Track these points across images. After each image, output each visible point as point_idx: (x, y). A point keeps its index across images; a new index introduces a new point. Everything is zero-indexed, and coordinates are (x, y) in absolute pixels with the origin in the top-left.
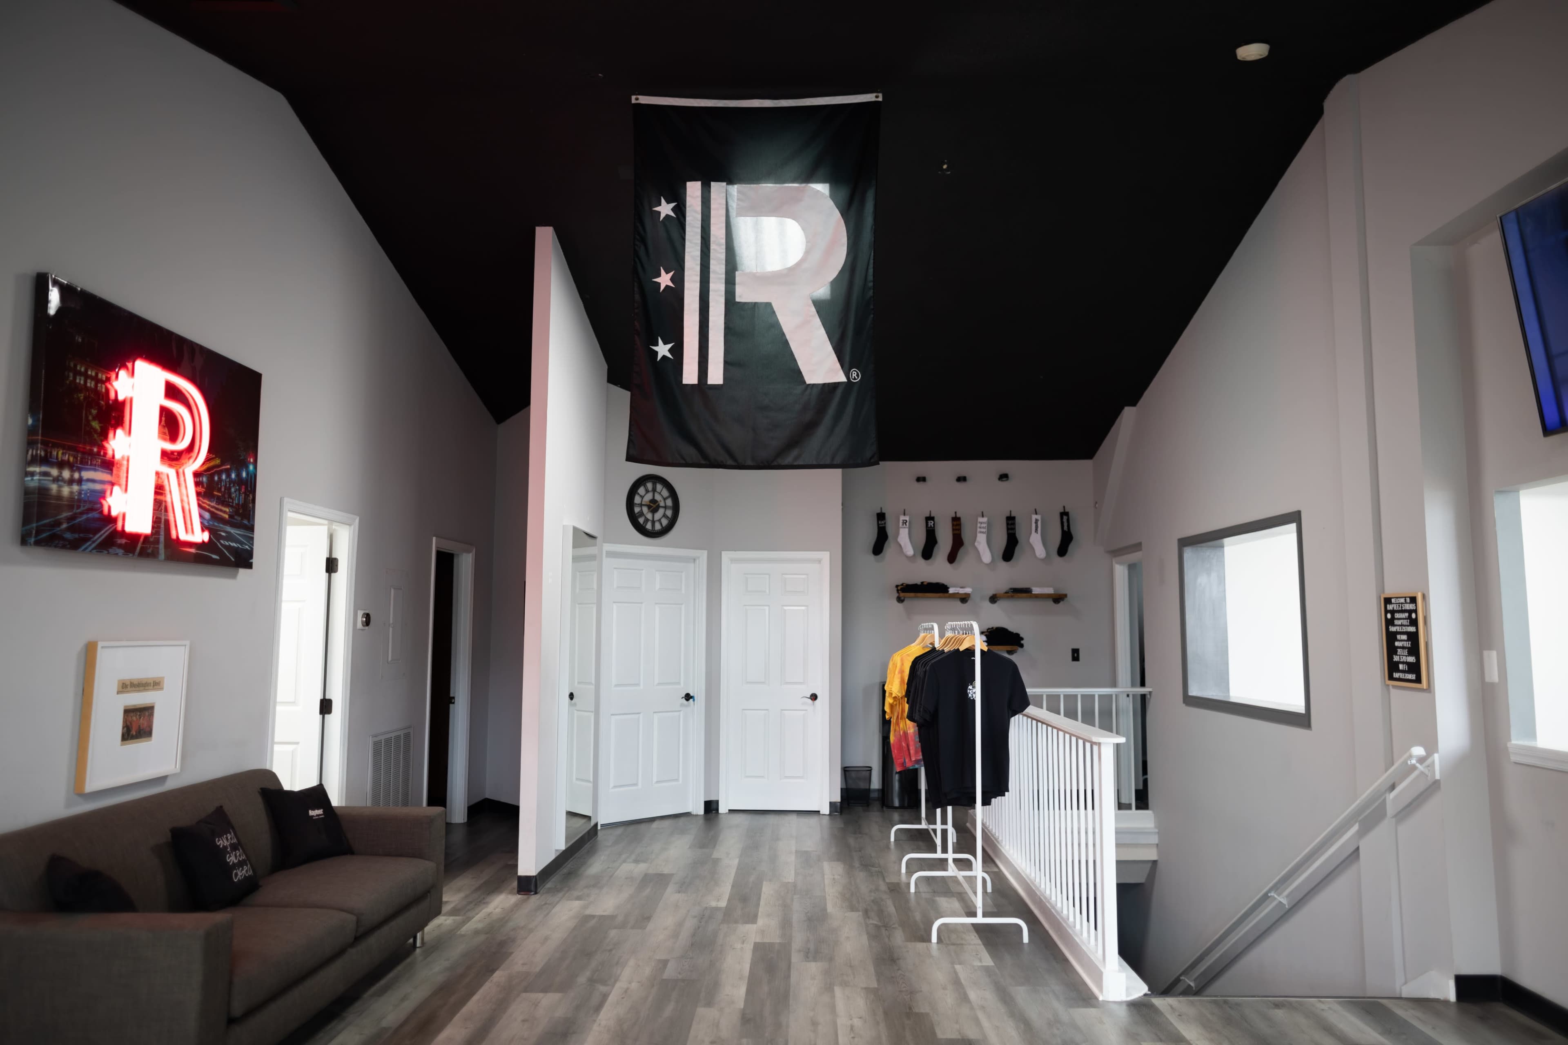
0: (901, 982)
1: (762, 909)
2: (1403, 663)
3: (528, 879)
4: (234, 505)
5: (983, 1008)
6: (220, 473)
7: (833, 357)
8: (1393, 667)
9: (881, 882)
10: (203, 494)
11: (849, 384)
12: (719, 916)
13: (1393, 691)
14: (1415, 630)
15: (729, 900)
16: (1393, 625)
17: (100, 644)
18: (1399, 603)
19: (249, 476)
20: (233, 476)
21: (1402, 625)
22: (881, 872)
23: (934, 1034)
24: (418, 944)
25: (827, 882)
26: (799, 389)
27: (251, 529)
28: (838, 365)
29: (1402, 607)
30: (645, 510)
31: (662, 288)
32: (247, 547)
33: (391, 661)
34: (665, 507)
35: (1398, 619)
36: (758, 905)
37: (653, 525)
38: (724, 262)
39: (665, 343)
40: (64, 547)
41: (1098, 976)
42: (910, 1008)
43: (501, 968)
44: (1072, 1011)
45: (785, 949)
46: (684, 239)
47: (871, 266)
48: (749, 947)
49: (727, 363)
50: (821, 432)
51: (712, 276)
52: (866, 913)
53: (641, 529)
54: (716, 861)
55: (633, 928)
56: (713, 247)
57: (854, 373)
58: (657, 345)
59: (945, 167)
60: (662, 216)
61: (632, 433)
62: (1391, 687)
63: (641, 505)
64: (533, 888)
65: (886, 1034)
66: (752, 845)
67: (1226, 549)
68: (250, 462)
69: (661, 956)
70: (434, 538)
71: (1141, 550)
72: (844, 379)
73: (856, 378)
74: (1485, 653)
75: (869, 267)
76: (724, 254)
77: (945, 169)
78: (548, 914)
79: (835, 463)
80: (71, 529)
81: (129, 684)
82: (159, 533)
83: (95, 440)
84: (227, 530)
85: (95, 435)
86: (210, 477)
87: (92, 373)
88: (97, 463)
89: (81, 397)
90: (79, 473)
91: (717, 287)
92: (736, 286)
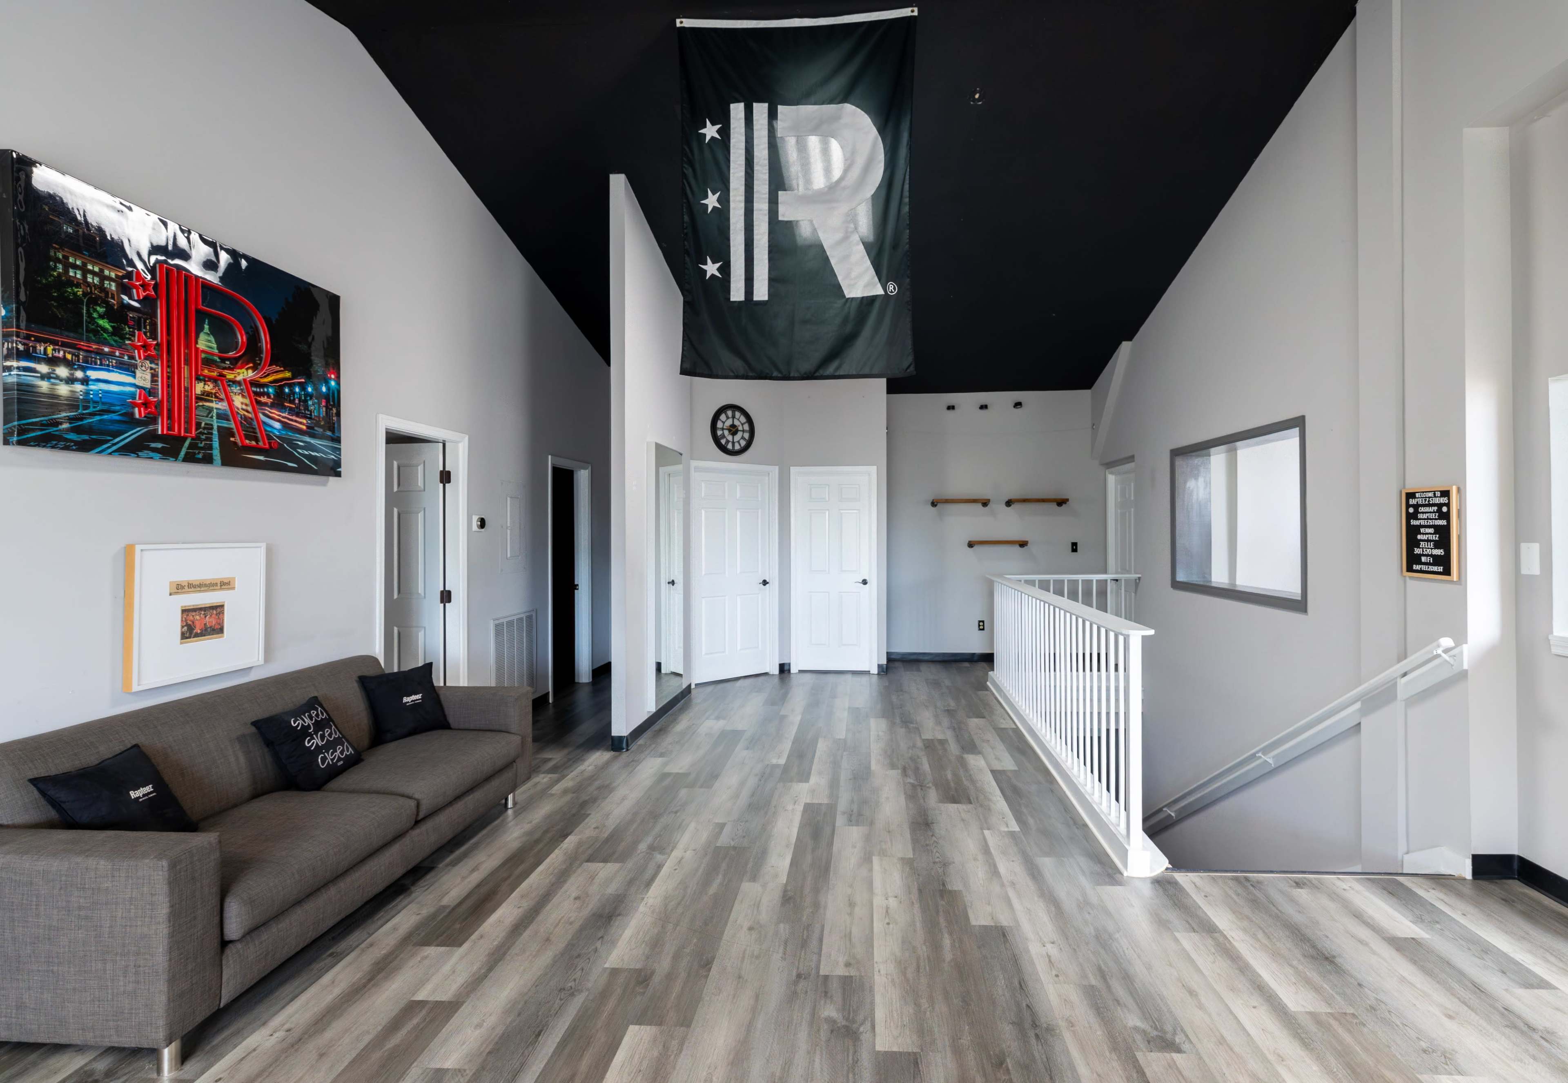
0: (935, 851)
1: (815, 767)
2: (1427, 555)
3: (620, 738)
4: (313, 417)
5: (1013, 884)
6: (291, 386)
7: (872, 271)
8: (1412, 561)
9: (918, 739)
10: (269, 404)
11: (886, 297)
12: (778, 773)
13: (1410, 583)
14: (1445, 524)
15: (788, 757)
16: (1417, 519)
17: (138, 548)
18: (1426, 497)
19: (331, 392)
20: (310, 389)
21: (1428, 519)
22: (918, 729)
23: (967, 918)
24: (510, 805)
25: (872, 739)
26: (840, 302)
27: (338, 440)
28: (876, 279)
29: (1429, 501)
30: (726, 433)
31: (710, 210)
32: (333, 457)
33: (511, 557)
34: (743, 431)
35: (1423, 513)
36: (812, 762)
37: (733, 445)
38: (767, 182)
39: (713, 263)
40: (66, 448)
41: (1124, 854)
42: (944, 885)
43: (575, 831)
44: (1098, 888)
45: (832, 808)
46: (729, 161)
47: (907, 182)
48: (800, 808)
49: (771, 280)
50: (860, 344)
51: (756, 196)
52: (904, 770)
53: (723, 449)
54: (783, 718)
55: (701, 787)
56: (756, 167)
57: (892, 287)
58: (706, 264)
59: (977, 96)
60: (708, 138)
61: (685, 348)
62: (1408, 579)
63: (723, 429)
64: (624, 745)
65: (921, 919)
66: (814, 703)
67: (1212, 458)
68: (331, 378)
69: (719, 820)
70: (550, 457)
71: (1134, 461)
72: (882, 292)
74: (1523, 546)
75: (905, 184)
76: (767, 175)
77: (977, 99)
78: (632, 771)
80: (76, 430)
81: (187, 585)
82: (211, 440)
83: (105, 339)
84: (304, 440)
85: (104, 334)
86: (276, 389)
87: (93, 267)
88: (111, 364)
89: (79, 291)
90: (85, 372)
91: (761, 206)
92: (779, 205)
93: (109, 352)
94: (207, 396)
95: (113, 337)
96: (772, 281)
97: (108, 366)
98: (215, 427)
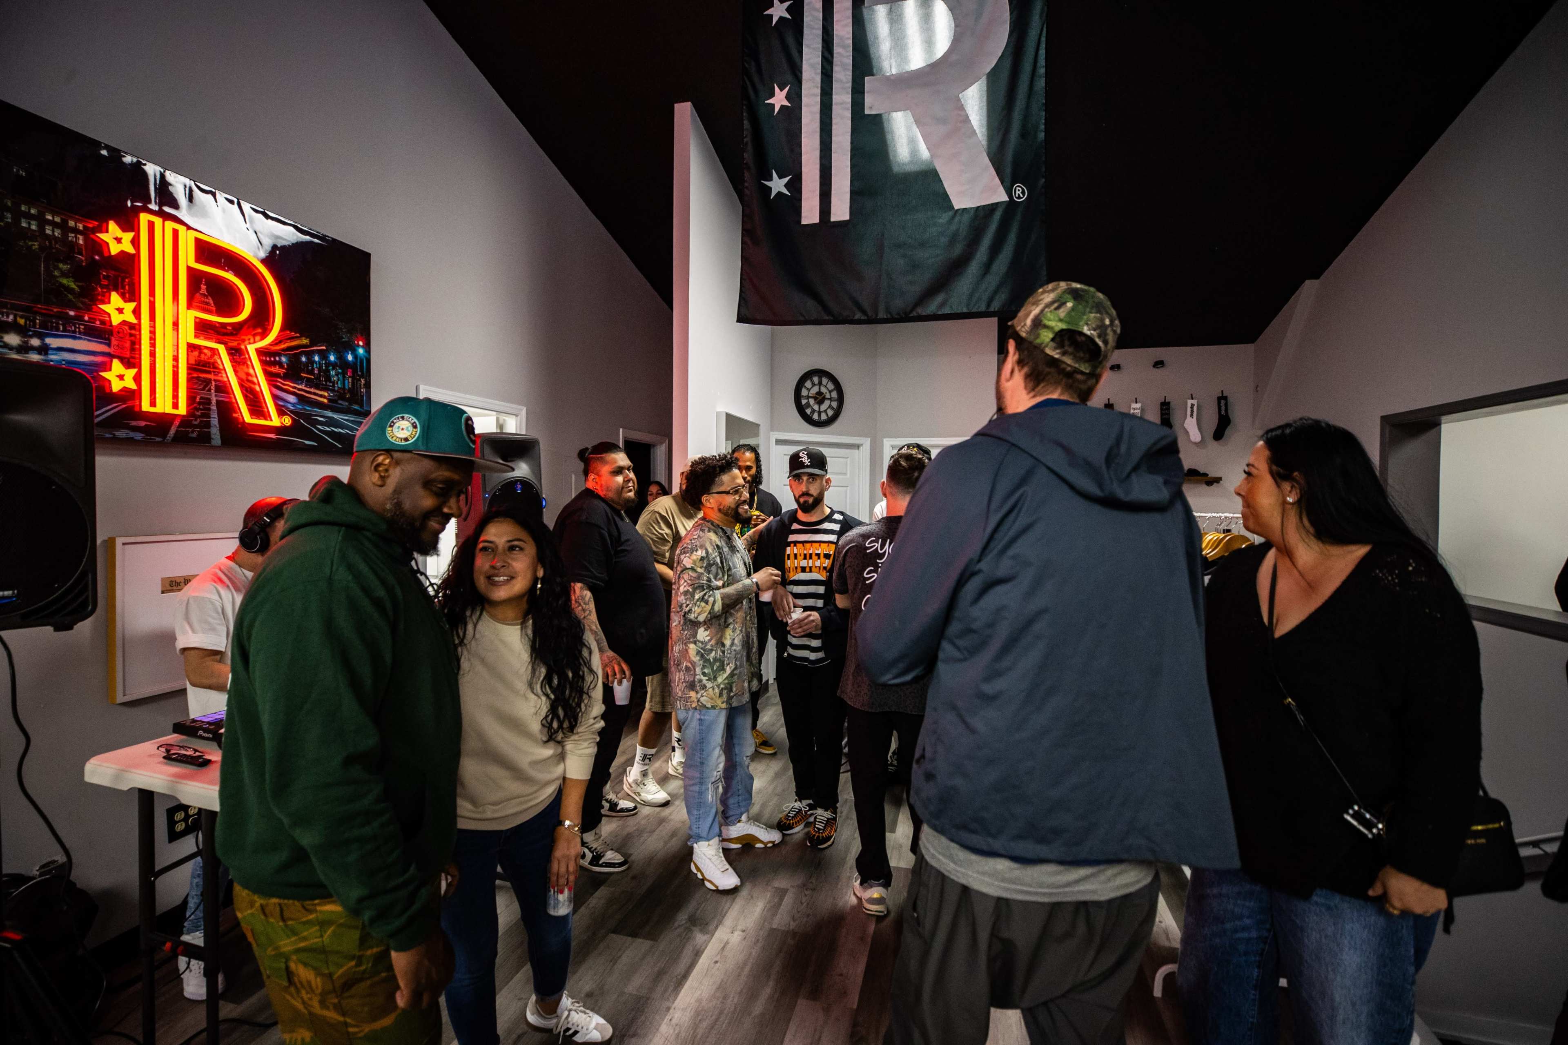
4: (336, 389)
6: (309, 355)
7: (991, 170)
10: (278, 373)
11: (1011, 204)
17: (119, 541)
19: (359, 361)
20: (332, 358)
26: (947, 216)
28: (997, 181)
30: (812, 401)
31: (776, 110)
34: (831, 399)
37: (819, 415)
38: (851, 67)
39: (780, 177)
46: (801, 45)
47: (1043, 45)
49: (852, 193)
50: (974, 268)
51: (835, 85)
53: (808, 419)
56: (837, 50)
57: (1020, 191)
58: (770, 179)
60: (775, 19)
61: (743, 289)
63: (808, 397)
67: (1445, 428)
68: (358, 345)
70: (621, 430)
72: (1005, 198)
73: (1021, 196)
75: (1038, 64)
76: (851, 57)
79: (992, 309)
81: (183, 581)
82: (208, 416)
83: (70, 301)
84: (326, 415)
85: (69, 295)
86: (290, 357)
87: (53, 218)
88: (77, 330)
89: (34, 245)
90: (42, 340)
91: (842, 98)
92: (866, 94)
93: (76, 315)
94: (203, 366)
95: (81, 299)
96: (855, 194)
97: (74, 332)
98: (214, 402)
